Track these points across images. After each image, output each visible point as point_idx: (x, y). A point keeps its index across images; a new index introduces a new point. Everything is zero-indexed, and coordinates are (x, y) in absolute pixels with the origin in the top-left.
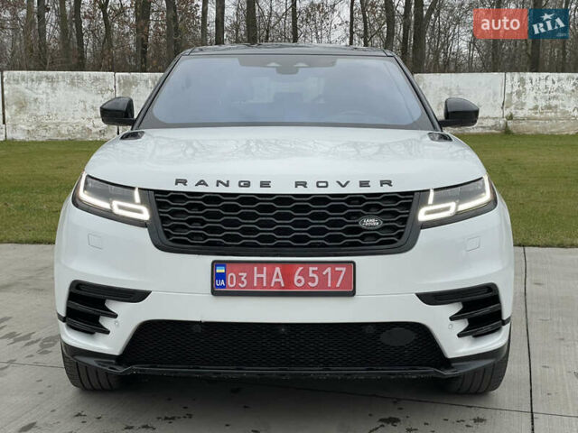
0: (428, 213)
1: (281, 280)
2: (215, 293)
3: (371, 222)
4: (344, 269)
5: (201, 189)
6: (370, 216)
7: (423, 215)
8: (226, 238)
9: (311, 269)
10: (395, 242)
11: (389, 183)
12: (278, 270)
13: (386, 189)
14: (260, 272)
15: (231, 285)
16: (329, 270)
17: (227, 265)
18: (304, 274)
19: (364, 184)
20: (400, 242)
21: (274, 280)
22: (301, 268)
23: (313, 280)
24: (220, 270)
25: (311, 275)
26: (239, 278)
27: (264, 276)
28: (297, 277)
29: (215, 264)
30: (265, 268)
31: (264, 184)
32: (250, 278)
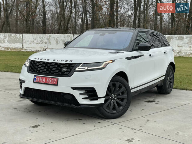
0: (78, 69)
1: (44, 81)
2: (34, 82)
3: (64, 70)
4: (56, 79)
5: (38, 60)
6: (64, 68)
7: (77, 69)
8: (38, 71)
9: (50, 79)
10: (67, 74)
11: (72, 61)
12: (44, 78)
13: (71, 62)
14: (41, 78)
15: (36, 81)
16: (53, 79)
17: (37, 77)
18: (49, 80)
19: (66, 61)
20: (69, 74)
22: (48, 78)
23: (50, 81)
24: (35, 77)
25: (50, 80)
26: (38, 79)
28: (47, 80)
29: (35, 76)
31: (48, 60)
32: (39, 79)
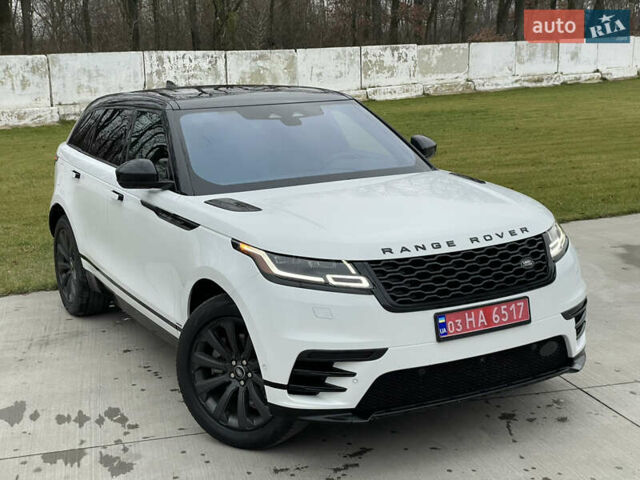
0: (554, 248)
1: (484, 320)
2: (439, 339)
3: (527, 263)
4: (522, 304)
5: (406, 255)
8: (439, 293)
9: (502, 307)
11: (526, 230)
12: (481, 312)
13: (526, 235)
14: (470, 316)
15: (451, 331)
16: (513, 306)
18: (498, 313)
19: (512, 233)
20: (548, 275)
21: (480, 321)
22: (496, 309)
23: (504, 316)
24: (441, 321)
25: (503, 312)
26: (456, 324)
27: (473, 319)
28: (494, 316)
29: (437, 317)
30: (473, 313)
31: (450, 244)
32: (464, 323)
